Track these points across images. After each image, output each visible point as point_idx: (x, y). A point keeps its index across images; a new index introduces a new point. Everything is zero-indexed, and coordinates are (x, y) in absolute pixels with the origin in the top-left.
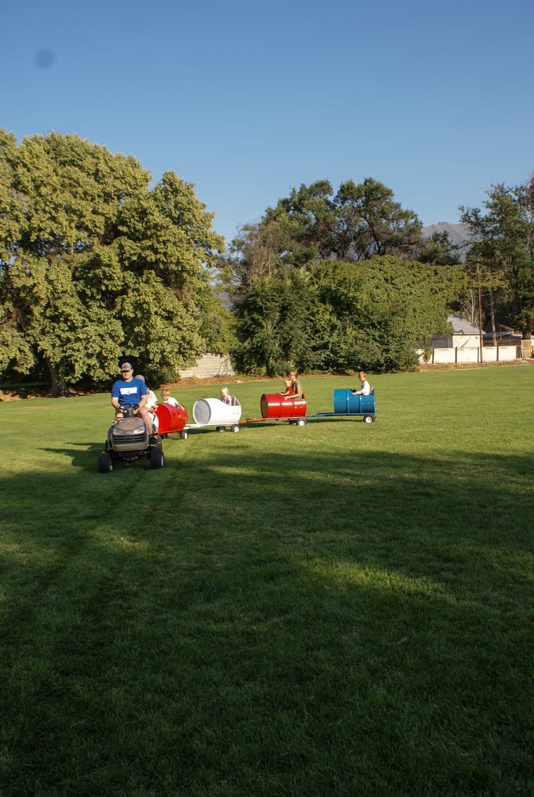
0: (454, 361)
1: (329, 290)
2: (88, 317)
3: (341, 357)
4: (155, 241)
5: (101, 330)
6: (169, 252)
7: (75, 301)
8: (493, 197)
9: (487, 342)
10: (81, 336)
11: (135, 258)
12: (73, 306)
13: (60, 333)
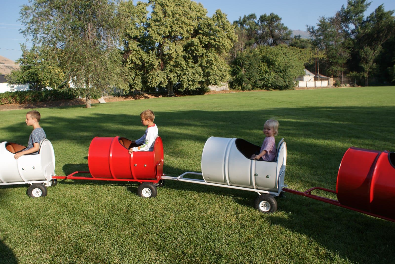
0: (306, 86)
1: (265, 57)
2: (188, 66)
3: (269, 83)
4: (215, 37)
6: (220, 41)
7: (183, 59)
8: (320, 21)
9: (316, 79)
10: (186, 73)
11: (207, 43)
12: (183, 61)
13: (177, 72)
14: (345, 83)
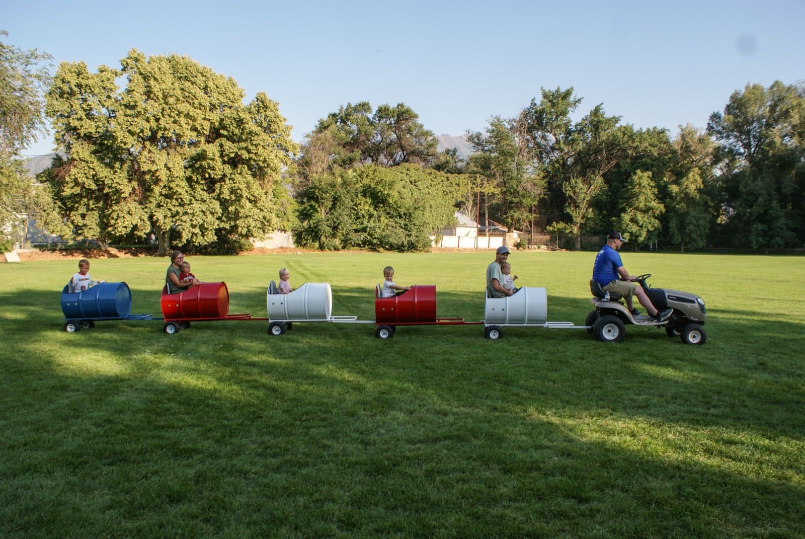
0: (457, 246)
1: (369, 187)
2: (194, 197)
3: (375, 238)
4: (249, 144)
5: (204, 207)
6: (259, 153)
7: (184, 183)
8: (492, 125)
9: (481, 233)
10: (189, 211)
11: (232, 155)
12: (183, 188)
13: (171, 207)
14: (538, 244)
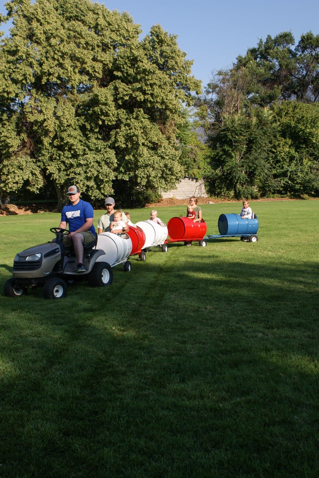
1: (288, 126)
2: (88, 147)
3: (297, 183)
5: (99, 158)
7: (77, 133)
10: (82, 162)
12: (76, 138)
13: (64, 160)
